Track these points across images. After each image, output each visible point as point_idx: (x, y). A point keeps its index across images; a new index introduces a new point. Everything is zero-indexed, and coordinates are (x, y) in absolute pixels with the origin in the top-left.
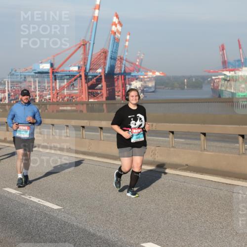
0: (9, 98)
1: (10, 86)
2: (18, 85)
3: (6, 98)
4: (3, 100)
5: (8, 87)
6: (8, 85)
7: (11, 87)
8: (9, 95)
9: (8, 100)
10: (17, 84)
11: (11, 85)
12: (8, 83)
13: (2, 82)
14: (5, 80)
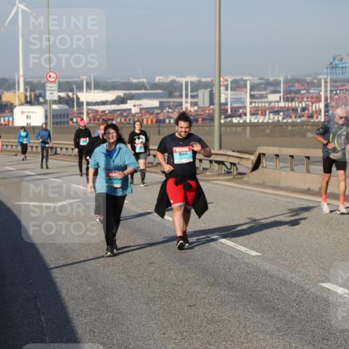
0: (326, 111)
1: (329, 89)
2: (344, 88)
3: (320, 112)
4: (315, 116)
5: (326, 91)
6: (326, 87)
7: (331, 91)
8: (326, 106)
9: (325, 115)
10: (342, 86)
11: (331, 86)
12: (326, 82)
13: (315, 81)
14: (320, 77)
